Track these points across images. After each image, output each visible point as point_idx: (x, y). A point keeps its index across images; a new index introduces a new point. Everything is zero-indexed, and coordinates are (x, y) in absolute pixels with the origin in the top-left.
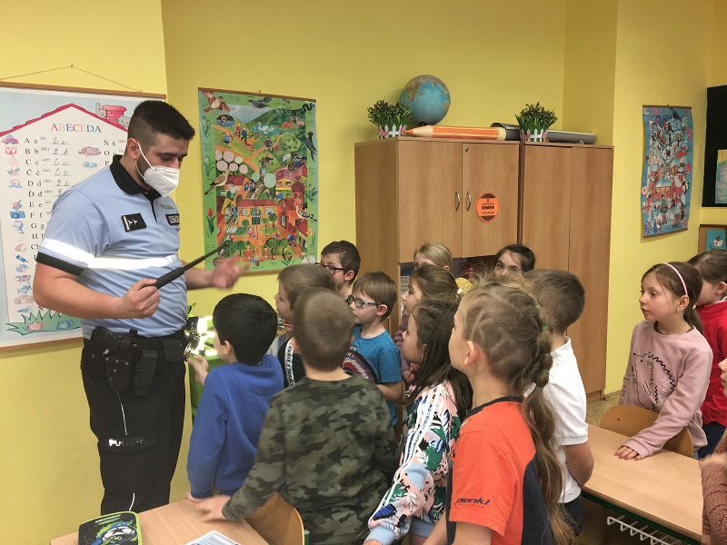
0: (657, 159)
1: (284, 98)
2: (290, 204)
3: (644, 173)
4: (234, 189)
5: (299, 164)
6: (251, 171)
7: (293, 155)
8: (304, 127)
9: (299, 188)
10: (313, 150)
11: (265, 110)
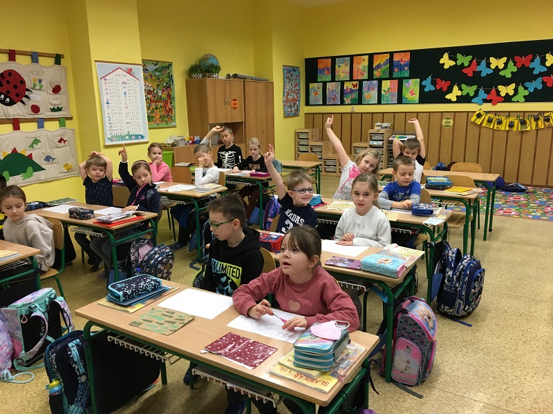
0: (288, 86)
1: (162, 62)
2: (166, 102)
3: (284, 92)
4: (149, 96)
5: (169, 87)
6: (154, 90)
7: (167, 83)
8: (169, 73)
9: (169, 96)
10: (173, 82)
11: (157, 66)
